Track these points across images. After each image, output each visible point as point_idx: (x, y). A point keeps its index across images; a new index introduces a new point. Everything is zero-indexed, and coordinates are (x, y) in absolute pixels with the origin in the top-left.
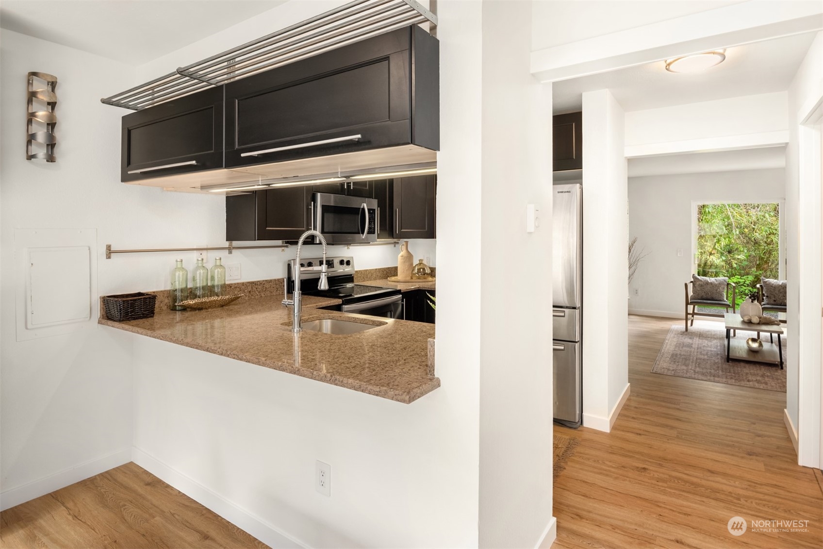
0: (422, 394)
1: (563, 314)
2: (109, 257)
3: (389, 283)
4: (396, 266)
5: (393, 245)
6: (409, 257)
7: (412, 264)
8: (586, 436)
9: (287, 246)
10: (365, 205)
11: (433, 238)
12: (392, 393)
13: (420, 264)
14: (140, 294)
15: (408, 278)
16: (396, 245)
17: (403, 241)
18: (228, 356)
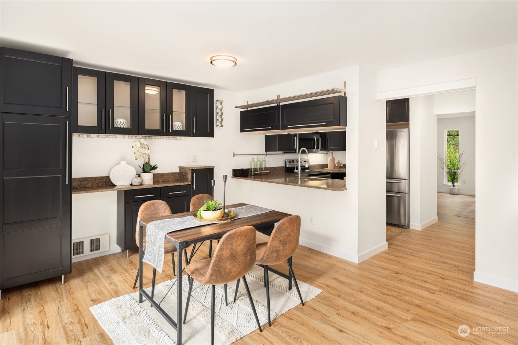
0: (342, 190)
1: (400, 182)
2: (234, 157)
3: (324, 170)
4: (327, 163)
5: (325, 154)
6: (333, 159)
7: (335, 163)
8: (410, 231)
9: (284, 154)
10: (315, 137)
11: (345, 151)
12: (334, 189)
13: (338, 162)
14: (242, 169)
15: (333, 169)
16: (327, 154)
17: (330, 152)
18: (283, 184)
